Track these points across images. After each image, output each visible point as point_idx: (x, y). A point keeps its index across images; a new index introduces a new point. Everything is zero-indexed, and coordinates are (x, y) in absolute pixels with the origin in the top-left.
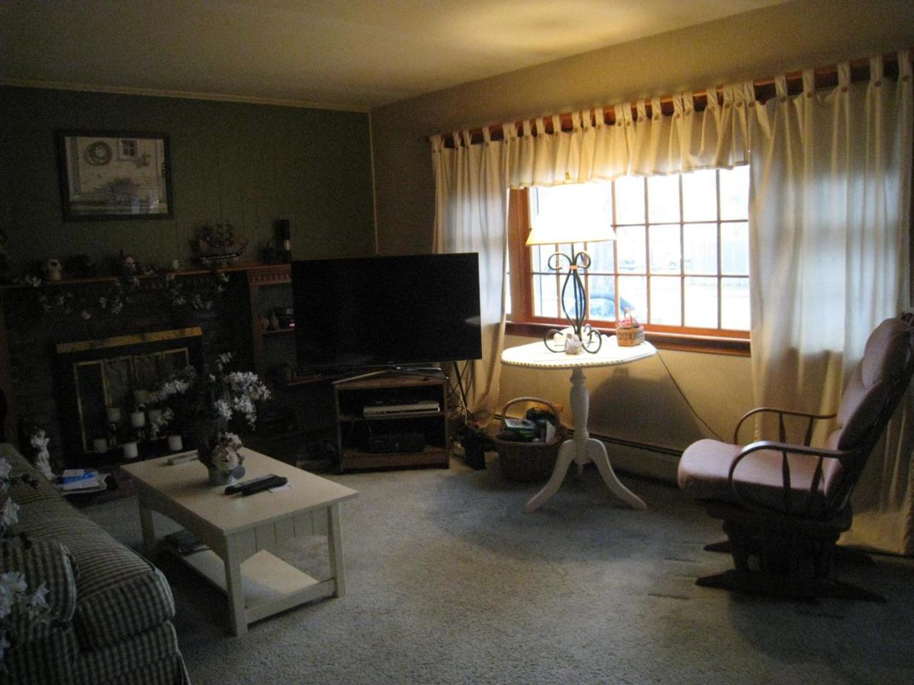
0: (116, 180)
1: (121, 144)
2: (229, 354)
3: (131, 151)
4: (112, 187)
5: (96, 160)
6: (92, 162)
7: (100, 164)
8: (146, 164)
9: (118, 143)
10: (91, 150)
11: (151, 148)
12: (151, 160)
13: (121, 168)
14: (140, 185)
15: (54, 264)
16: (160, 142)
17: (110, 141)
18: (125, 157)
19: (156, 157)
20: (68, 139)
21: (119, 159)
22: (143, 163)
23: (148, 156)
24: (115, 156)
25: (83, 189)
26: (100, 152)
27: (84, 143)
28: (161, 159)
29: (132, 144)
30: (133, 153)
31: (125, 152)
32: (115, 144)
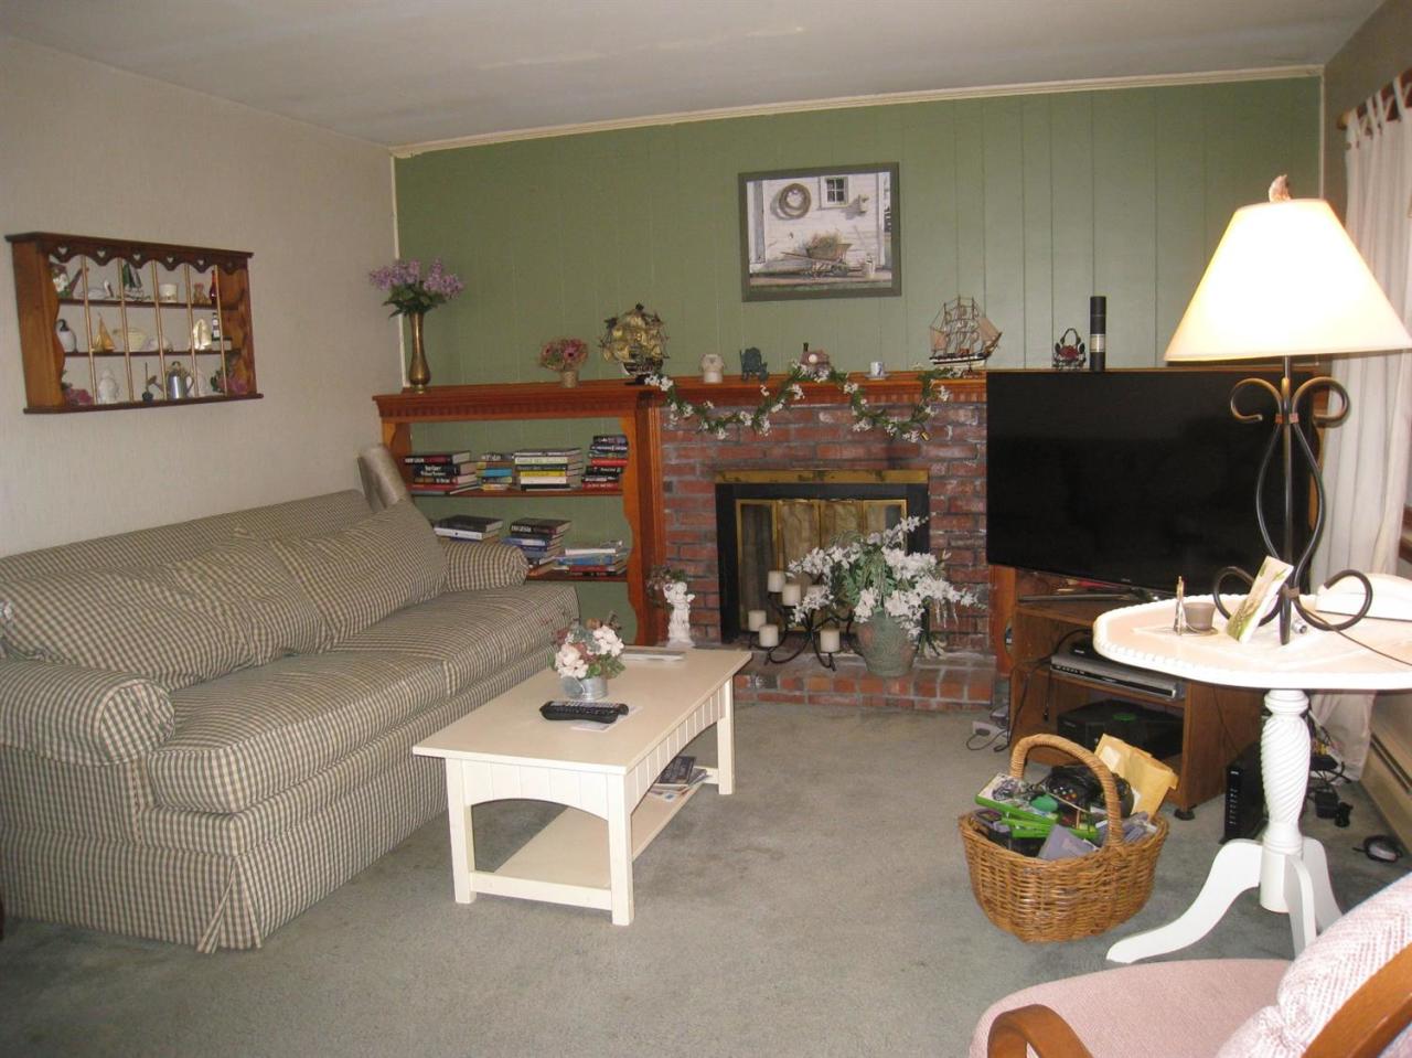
0: (815, 238)
1: (824, 186)
3: (838, 192)
4: (808, 250)
5: (788, 210)
6: (782, 215)
7: (792, 217)
8: (862, 213)
9: (819, 182)
10: (782, 199)
11: (870, 188)
12: (869, 207)
13: (824, 221)
14: (849, 245)
15: (712, 361)
16: (885, 177)
17: (809, 183)
18: (832, 204)
19: (877, 201)
20: (750, 186)
21: (820, 208)
22: (857, 210)
23: (865, 200)
24: (814, 204)
25: (768, 255)
26: (794, 200)
27: (771, 188)
28: (886, 202)
29: (841, 183)
30: (841, 197)
31: (831, 197)
32: (816, 186)
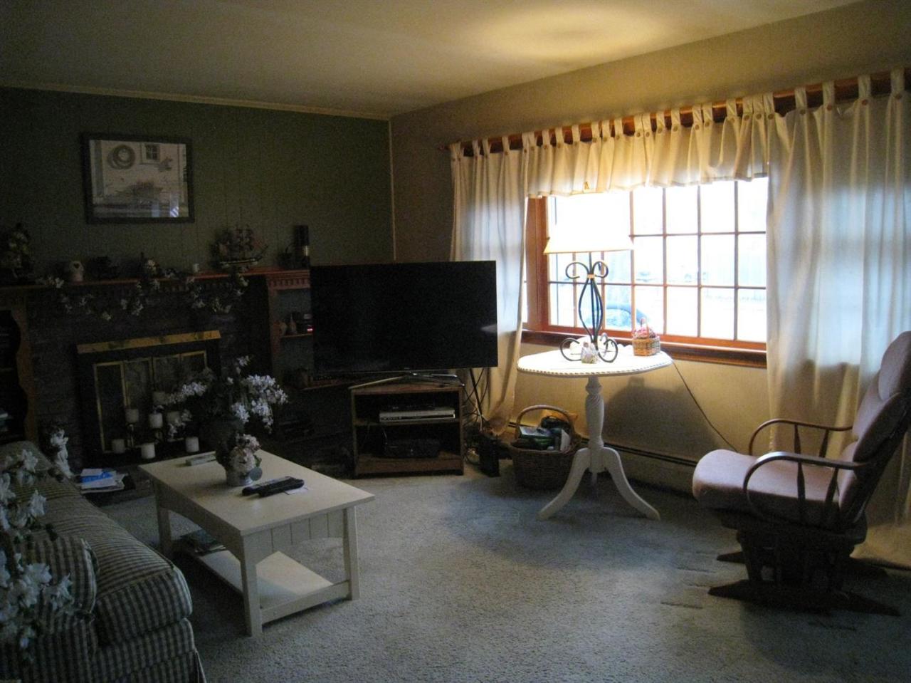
0: (138, 183)
1: (144, 149)
2: (247, 357)
3: (153, 155)
4: (134, 190)
5: (120, 163)
6: (115, 165)
7: (122, 167)
8: (169, 169)
9: (141, 146)
10: (115, 153)
11: (173, 152)
12: (174, 165)
13: (144, 171)
14: (162, 188)
15: (77, 266)
16: (183, 147)
17: (134, 146)
18: (149, 161)
19: (179, 161)
20: (92, 143)
21: (142, 163)
22: (166, 166)
23: (171, 160)
24: (137, 161)
25: (106, 192)
26: (124, 156)
27: (108, 146)
28: (183, 163)
29: (155, 149)
30: (155, 157)
31: (148, 156)
32: (138, 148)
